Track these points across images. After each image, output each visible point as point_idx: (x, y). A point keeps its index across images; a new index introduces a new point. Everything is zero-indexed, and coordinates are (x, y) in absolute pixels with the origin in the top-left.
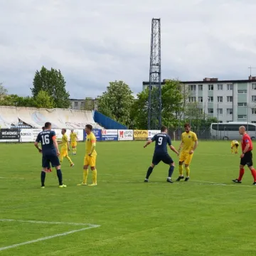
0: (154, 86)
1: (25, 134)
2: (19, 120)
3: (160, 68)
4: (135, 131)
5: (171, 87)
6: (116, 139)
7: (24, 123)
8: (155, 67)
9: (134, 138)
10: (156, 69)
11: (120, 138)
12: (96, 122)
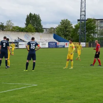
0: (83, 22)
1: (21, 45)
2: (18, 38)
3: (85, 13)
5: (90, 22)
6: (64, 47)
7: (21, 39)
8: (83, 11)
10: (83, 13)
11: (66, 47)
12: (54, 39)
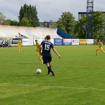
0: (90, 15)
1: (24, 41)
2: (19, 33)
3: (93, 4)
4: (80, 39)
5: (98, 15)
6: (71, 44)
7: (22, 35)
8: (90, 3)
9: (80, 44)
10: (90, 5)
11: (73, 44)
12: (58, 34)
